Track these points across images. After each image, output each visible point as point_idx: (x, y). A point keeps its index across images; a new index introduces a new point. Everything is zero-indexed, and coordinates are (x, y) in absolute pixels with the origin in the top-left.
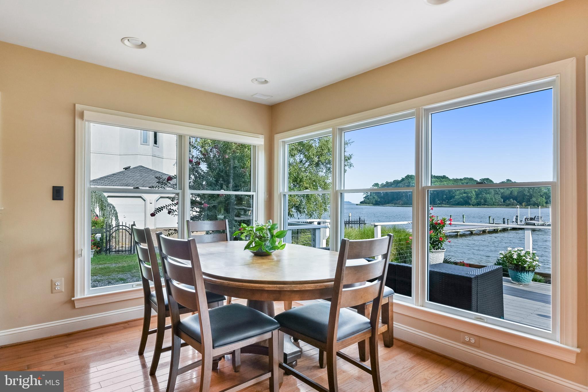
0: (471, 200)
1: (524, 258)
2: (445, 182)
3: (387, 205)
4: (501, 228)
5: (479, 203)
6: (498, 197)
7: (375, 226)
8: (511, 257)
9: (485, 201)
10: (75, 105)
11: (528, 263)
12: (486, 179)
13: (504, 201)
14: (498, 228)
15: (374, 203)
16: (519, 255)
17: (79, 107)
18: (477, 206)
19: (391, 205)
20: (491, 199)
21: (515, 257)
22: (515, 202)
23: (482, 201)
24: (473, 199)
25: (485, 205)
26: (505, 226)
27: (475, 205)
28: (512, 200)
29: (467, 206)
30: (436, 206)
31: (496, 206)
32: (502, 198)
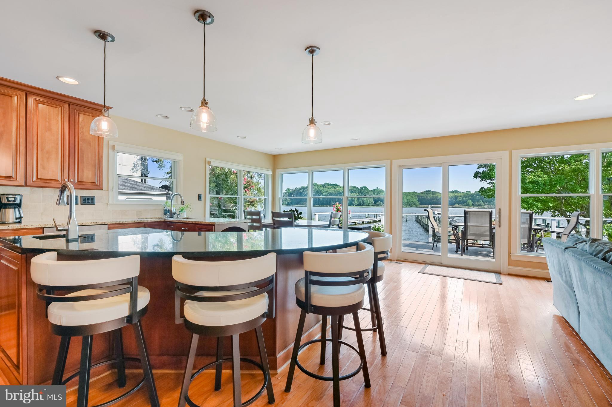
0: (354, 202)
1: (380, 227)
2: (337, 189)
3: (296, 205)
4: (373, 220)
5: (360, 204)
6: (371, 200)
7: (315, 215)
8: (375, 227)
9: (363, 203)
10: (206, 158)
11: (382, 230)
12: (364, 187)
13: (375, 203)
14: (371, 220)
15: (287, 204)
16: (379, 227)
17: (208, 160)
18: (358, 206)
19: (299, 205)
20: (367, 201)
21: (377, 227)
22: (382, 203)
23: (362, 202)
24: (356, 201)
25: (363, 205)
26: (375, 219)
27: (357, 205)
28: (379, 202)
29: (351, 206)
30: (331, 206)
31: (370, 206)
32: (374, 200)
